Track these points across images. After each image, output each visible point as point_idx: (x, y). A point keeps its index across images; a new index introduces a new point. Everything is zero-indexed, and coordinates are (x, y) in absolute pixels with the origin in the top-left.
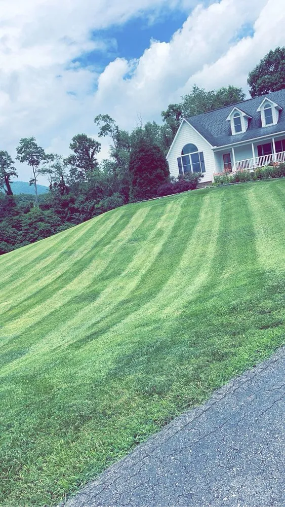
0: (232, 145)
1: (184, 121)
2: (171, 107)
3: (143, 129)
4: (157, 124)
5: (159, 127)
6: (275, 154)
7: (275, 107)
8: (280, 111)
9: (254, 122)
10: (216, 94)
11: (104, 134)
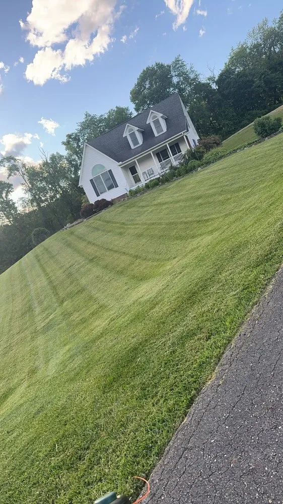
0: (135, 158)
1: (86, 145)
2: (69, 136)
3: (49, 161)
4: (61, 154)
5: (63, 157)
6: (172, 158)
7: (161, 117)
8: (166, 120)
9: (147, 133)
10: (106, 116)
11: (12, 174)
